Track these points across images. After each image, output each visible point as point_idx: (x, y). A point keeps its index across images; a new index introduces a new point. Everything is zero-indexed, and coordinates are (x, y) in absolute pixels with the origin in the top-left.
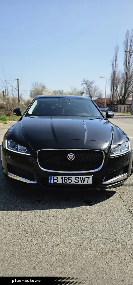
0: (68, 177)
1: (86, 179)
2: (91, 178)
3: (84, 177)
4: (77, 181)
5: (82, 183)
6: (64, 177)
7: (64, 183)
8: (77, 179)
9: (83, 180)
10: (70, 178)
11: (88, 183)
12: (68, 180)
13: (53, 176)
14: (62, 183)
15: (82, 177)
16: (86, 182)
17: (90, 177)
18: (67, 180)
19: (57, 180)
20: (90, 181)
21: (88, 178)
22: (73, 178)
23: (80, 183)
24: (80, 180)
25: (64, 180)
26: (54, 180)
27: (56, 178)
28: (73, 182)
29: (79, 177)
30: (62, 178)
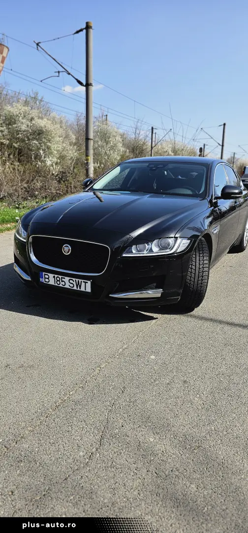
0: (60, 277)
1: (83, 284)
2: (89, 284)
3: (80, 280)
4: (72, 285)
5: (79, 289)
6: (56, 276)
7: (56, 285)
8: (71, 281)
9: (79, 285)
10: (63, 280)
11: (85, 290)
12: (61, 281)
13: (44, 273)
14: (54, 284)
15: (77, 280)
16: (83, 289)
17: (87, 282)
18: (59, 281)
19: (48, 278)
20: (89, 289)
21: (85, 283)
22: (67, 279)
23: (75, 288)
24: (74, 283)
25: (56, 280)
26: (45, 278)
27: (47, 276)
28: (67, 286)
29: (74, 279)
30: (54, 277)
